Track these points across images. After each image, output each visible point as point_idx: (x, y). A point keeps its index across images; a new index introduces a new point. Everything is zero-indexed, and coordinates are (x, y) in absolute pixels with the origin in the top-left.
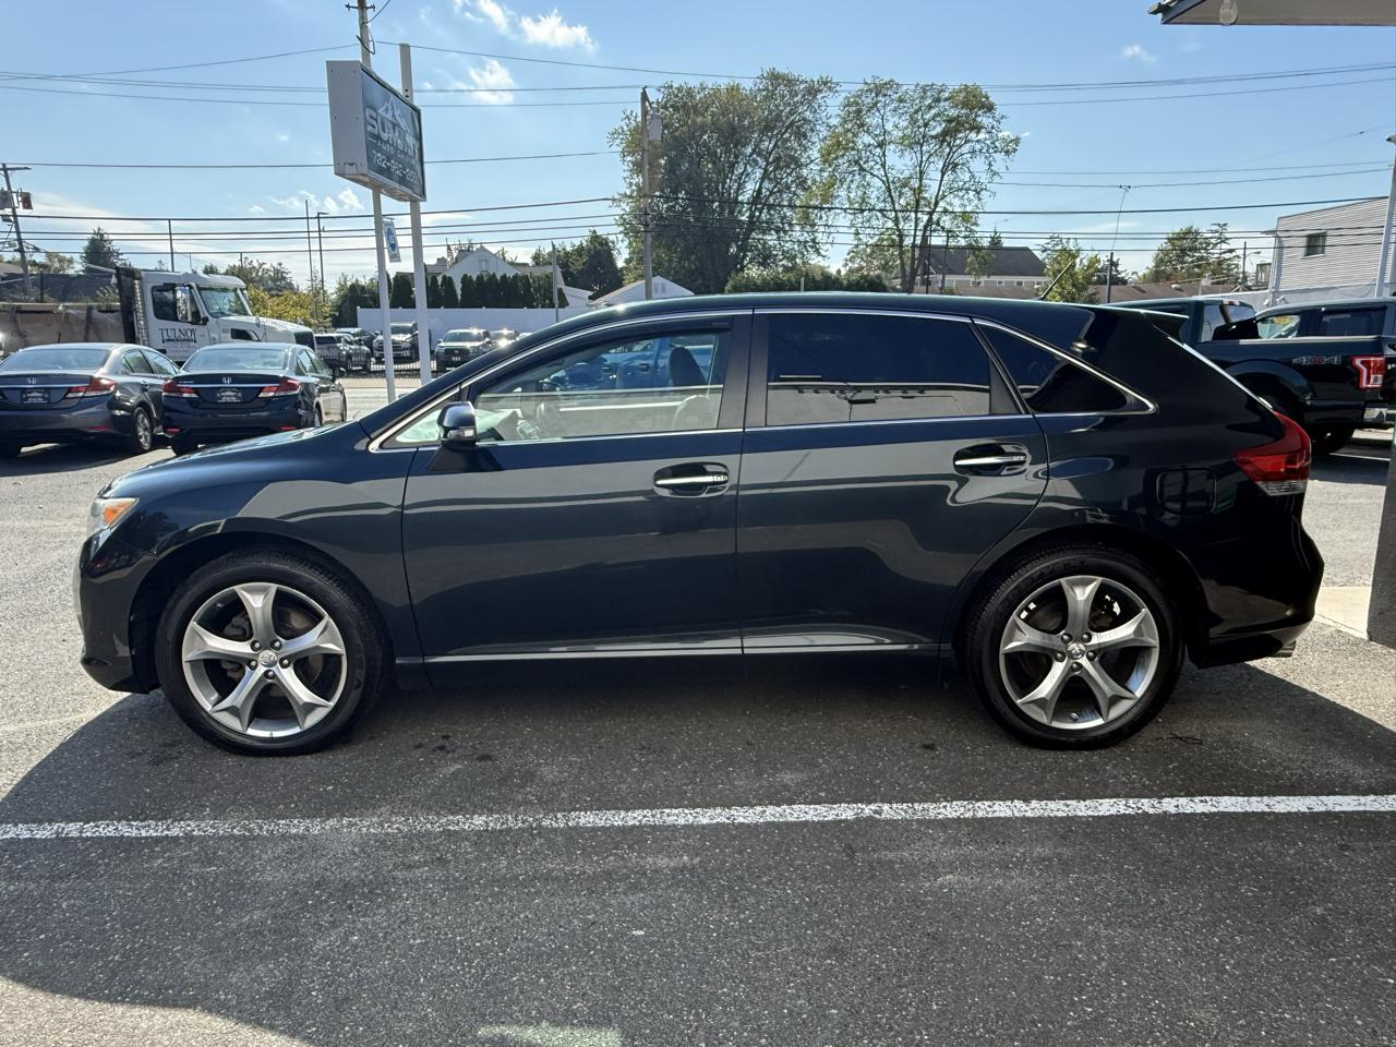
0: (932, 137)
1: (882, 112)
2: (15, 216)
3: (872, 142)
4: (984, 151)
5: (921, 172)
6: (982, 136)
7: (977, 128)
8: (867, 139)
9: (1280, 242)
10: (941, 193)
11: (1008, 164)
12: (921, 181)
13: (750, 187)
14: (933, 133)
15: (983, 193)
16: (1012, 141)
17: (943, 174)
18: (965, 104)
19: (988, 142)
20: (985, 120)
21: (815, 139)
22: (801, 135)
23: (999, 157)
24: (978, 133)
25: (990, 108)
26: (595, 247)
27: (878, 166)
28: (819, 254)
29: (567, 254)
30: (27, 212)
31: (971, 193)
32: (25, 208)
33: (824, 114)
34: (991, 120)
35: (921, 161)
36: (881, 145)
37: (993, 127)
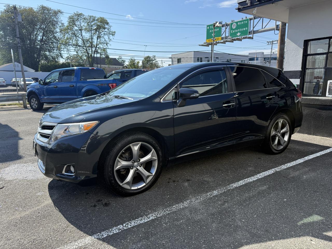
0: (94, 29)
1: (80, 21)
3: (78, 29)
4: (107, 34)
5: (92, 38)
6: (106, 30)
7: (105, 28)
8: (76, 28)
9: (172, 60)
10: (97, 44)
11: (113, 38)
12: (92, 40)
13: (39, 38)
14: (94, 28)
15: (108, 44)
16: (114, 32)
17: (97, 39)
18: (101, 22)
19: (108, 32)
20: (106, 26)
21: (58, 26)
22: (53, 25)
23: (111, 36)
24: (105, 29)
25: (108, 23)
27: (80, 36)
28: (62, 58)
31: (105, 45)
33: (60, 20)
34: (108, 27)
35: (92, 35)
36: (81, 30)
37: (109, 28)
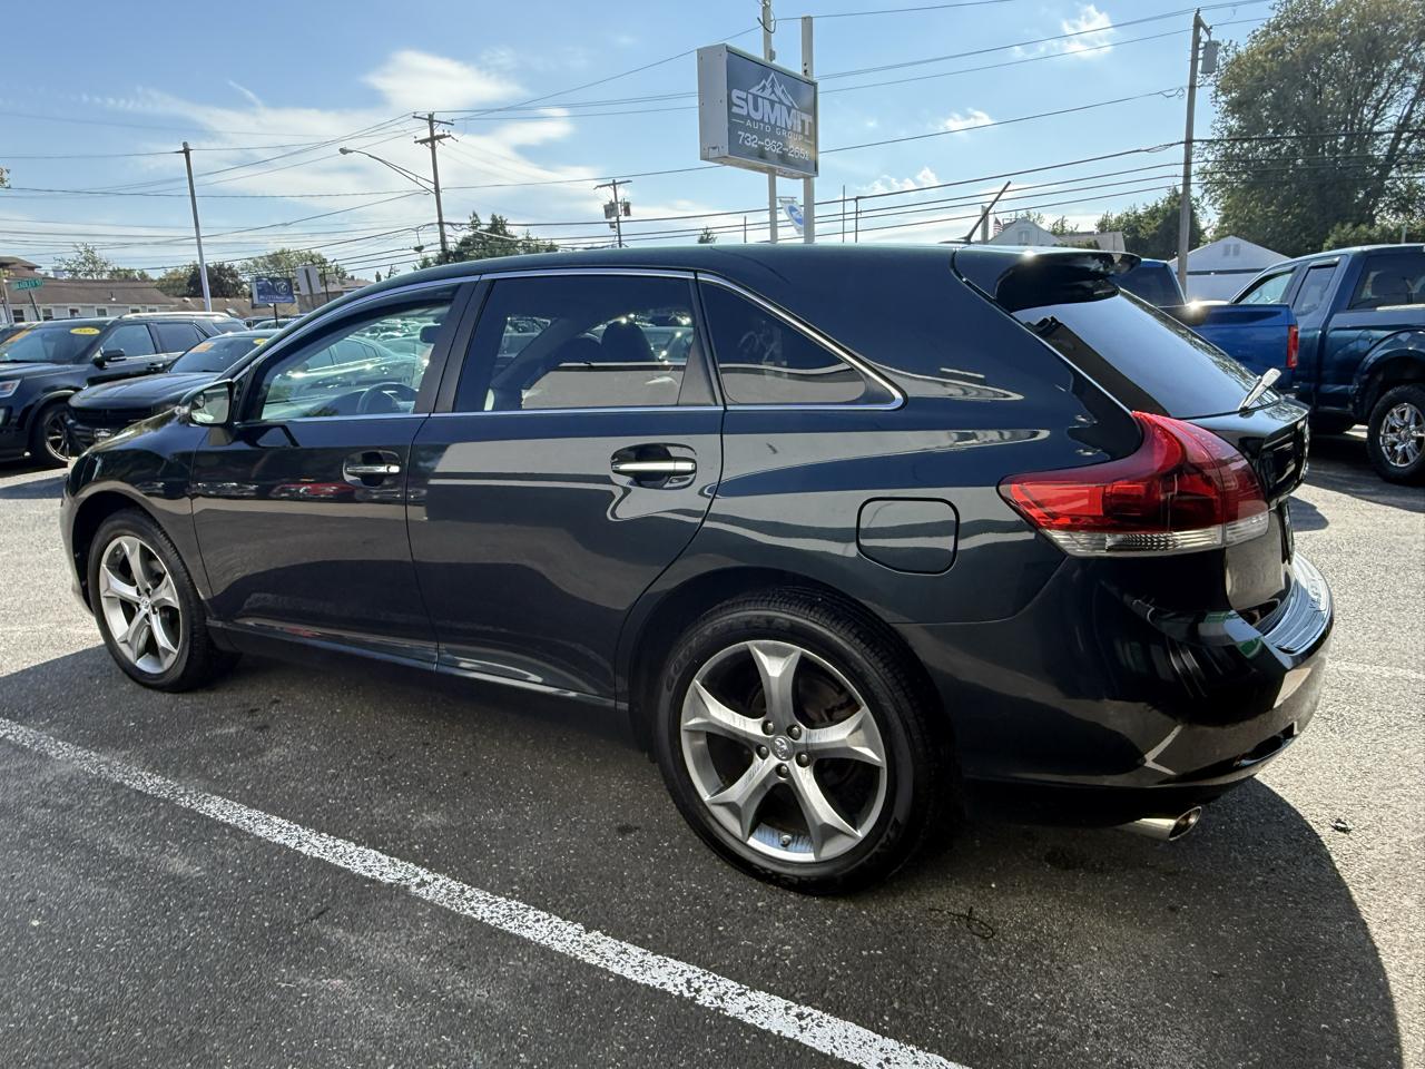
2: (618, 222)
26: (1173, 207)
29: (1138, 218)
30: (627, 218)
32: (626, 215)
